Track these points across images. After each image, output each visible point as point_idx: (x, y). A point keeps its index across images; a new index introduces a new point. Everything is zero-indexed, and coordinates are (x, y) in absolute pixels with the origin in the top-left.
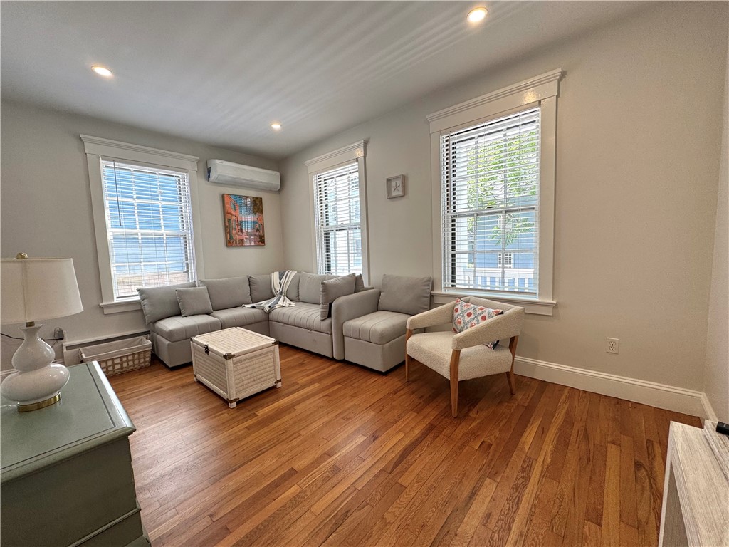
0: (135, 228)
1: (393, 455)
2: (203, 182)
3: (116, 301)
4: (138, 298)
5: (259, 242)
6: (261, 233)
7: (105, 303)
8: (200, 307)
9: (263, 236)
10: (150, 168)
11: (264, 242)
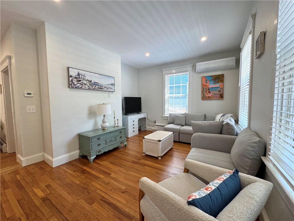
0: (173, 94)
1: (111, 200)
2: (194, 73)
3: (166, 116)
4: (168, 116)
5: (219, 97)
6: (221, 93)
7: (163, 116)
8: (179, 123)
9: (223, 94)
10: (177, 74)
11: (223, 98)
